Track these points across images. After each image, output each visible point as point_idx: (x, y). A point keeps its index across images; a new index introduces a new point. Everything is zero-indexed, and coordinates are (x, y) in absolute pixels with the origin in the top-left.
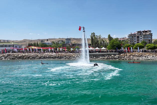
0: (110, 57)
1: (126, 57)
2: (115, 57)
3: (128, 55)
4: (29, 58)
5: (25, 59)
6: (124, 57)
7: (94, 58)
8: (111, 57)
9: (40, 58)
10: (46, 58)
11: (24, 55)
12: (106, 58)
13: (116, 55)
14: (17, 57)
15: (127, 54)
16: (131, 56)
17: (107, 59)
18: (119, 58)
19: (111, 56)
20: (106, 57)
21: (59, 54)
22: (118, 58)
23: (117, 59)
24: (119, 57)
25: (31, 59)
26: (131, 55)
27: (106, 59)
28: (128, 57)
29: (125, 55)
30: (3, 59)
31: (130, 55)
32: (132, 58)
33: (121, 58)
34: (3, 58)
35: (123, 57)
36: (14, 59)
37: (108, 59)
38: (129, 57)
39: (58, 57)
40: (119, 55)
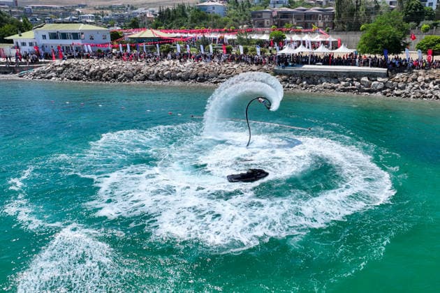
0: (353, 85)
1: (410, 85)
2: (373, 83)
3: (419, 79)
4: (115, 77)
5: (107, 80)
6: (403, 88)
7: (302, 86)
8: (357, 84)
9: (146, 78)
10: (161, 79)
11: (103, 67)
12: (339, 87)
13: (376, 77)
14: (87, 73)
15: (418, 75)
16: (431, 85)
17: (344, 90)
18: (385, 88)
19: (359, 81)
20: (343, 83)
21: (201, 66)
22: (380, 90)
23: (376, 92)
24: (387, 85)
25: (120, 80)
26: (431, 79)
27: (339, 91)
28: (418, 88)
29: (410, 79)
30: (52, 77)
31: (427, 78)
32: (431, 93)
33: (393, 89)
34: (54, 74)
35: (400, 85)
36: (78, 79)
37: (348, 90)
38: (423, 87)
39: (197, 76)
40: (386, 79)
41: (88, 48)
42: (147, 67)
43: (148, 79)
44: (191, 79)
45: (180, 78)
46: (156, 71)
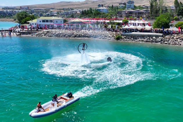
0: (150, 40)
1: (171, 40)
2: (157, 39)
3: (175, 38)
4: (65, 36)
5: (62, 37)
6: (168, 41)
7: (131, 40)
8: (151, 39)
9: (75, 36)
10: (81, 37)
11: (61, 32)
12: (145, 40)
13: (158, 37)
14: (55, 34)
15: (174, 36)
16: (179, 40)
17: (147, 42)
18: (162, 41)
19: (152, 38)
20: (146, 39)
21: (95, 32)
22: (160, 42)
23: (158, 42)
25: (66, 37)
26: (179, 38)
27: (145, 42)
28: (174, 41)
29: (171, 38)
30: (43, 36)
31: (178, 37)
32: (179, 43)
33: (164, 41)
34: (43, 35)
35: (167, 40)
36: (52, 37)
38: (176, 41)
39: (94, 36)
40: (162, 38)
41: (56, 26)
42: (76, 33)
43: (76, 37)
44: (92, 37)
45: (87, 37)
46: (79, 34)
